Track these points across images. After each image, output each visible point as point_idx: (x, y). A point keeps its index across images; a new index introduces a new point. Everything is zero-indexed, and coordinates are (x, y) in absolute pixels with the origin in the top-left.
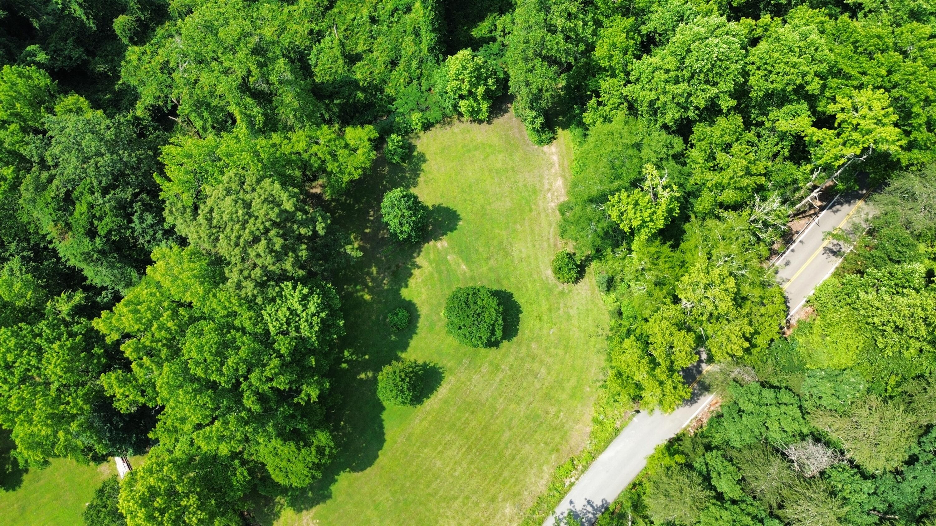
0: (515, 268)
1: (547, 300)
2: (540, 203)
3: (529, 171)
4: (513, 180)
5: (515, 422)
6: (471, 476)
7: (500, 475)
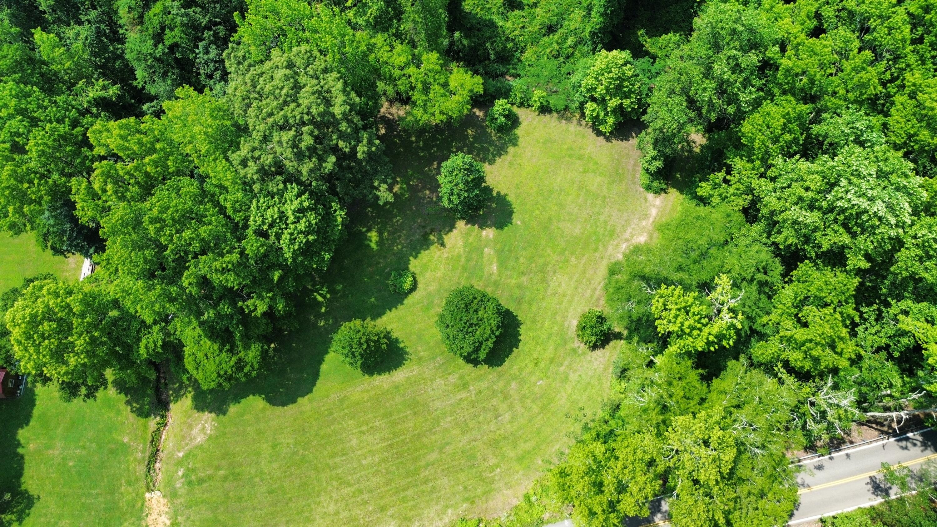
0: (543, 298)
1: (556, 349)
2: (610, 248)
3: (619, 210)
4: (597, 209)
5: (449, 449)
6: (377, 473)
7: (404, 490)
